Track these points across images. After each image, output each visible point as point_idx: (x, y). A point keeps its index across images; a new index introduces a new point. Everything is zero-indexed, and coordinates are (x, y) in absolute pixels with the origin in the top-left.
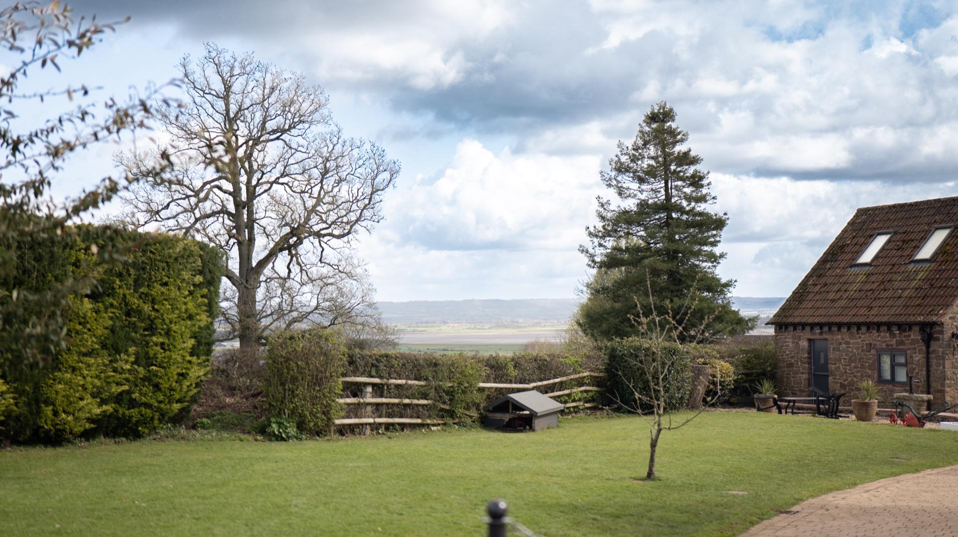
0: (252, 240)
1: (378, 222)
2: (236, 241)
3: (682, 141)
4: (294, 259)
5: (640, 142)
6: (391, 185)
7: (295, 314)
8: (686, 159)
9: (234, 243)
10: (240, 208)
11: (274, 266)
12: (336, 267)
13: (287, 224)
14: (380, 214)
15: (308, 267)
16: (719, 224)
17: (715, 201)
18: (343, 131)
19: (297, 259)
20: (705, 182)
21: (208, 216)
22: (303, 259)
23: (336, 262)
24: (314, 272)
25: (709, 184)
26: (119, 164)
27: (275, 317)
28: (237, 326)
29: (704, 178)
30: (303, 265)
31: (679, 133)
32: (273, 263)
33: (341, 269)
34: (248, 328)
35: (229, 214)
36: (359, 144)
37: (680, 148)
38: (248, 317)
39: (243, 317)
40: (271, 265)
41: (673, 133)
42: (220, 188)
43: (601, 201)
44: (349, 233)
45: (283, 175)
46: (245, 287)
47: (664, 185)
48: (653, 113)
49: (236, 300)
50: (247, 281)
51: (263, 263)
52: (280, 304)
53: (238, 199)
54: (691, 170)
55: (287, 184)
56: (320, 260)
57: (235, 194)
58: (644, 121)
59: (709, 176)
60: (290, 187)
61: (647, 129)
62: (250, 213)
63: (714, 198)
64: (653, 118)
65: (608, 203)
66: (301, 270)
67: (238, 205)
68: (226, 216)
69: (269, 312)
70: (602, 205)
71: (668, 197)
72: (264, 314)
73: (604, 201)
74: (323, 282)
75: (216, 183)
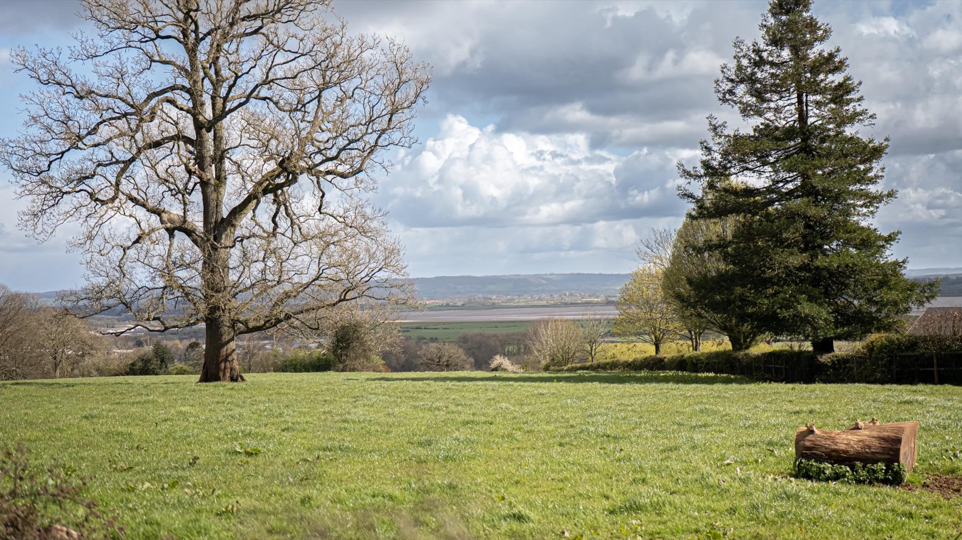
0: (221, 178)
1: (410, 147)
2: (199, 180)
3: (822, 39)
4: (282, 208)
6: (420, 101)
7: (287, 287)
8: (830, 63)
9: (196, 184)
10: (204, 131)
11: (254, 216)
12: (341, 220)
13: (271, 158)
14: (411, 135)
15: (302, 219)
17: (873, 121)
18: (348, 26)
19: (286, 209)
21: (157, 144)
22: (295, 208)
23: (341, 213)
24: (310, 226)
26: (22, 67)
27: (256, 291)
28: (202, 306)
29: (853, 89)
30: (294, 217)
31: (819, 28)
32: (254, 211)
33: (348, 221)
34: (218, 308)
35: (187, 140)
36: (371, 44)
38: (218, 291)
39: (210, 292)
40: (250, 214)
41: (812, 26)
42: (172, 102)
43: (714, 122)
44: (360, 170)
45: (267, 82)
46: (212, 245)
47: (796, 100)
49: (200, 265)
50: (215, 239)
51: (237, 211)
52: (263, 272)
53: (201, 118)
54: (836, 78)
55: (270, 99)
56: (320, 209)
57: (194, 112)
58: (770, 11)
59: (861, 88)
60: (276, 104)
61: (772, 21)
62: (217, 139)
66: (292, 223)
67: (198, 126)
68: (181, 143)
69: (248, 283)
70: (715, 128)
71: (803, 117)
72: (242, 287)
74: (325, 239)
75: (169, 95)
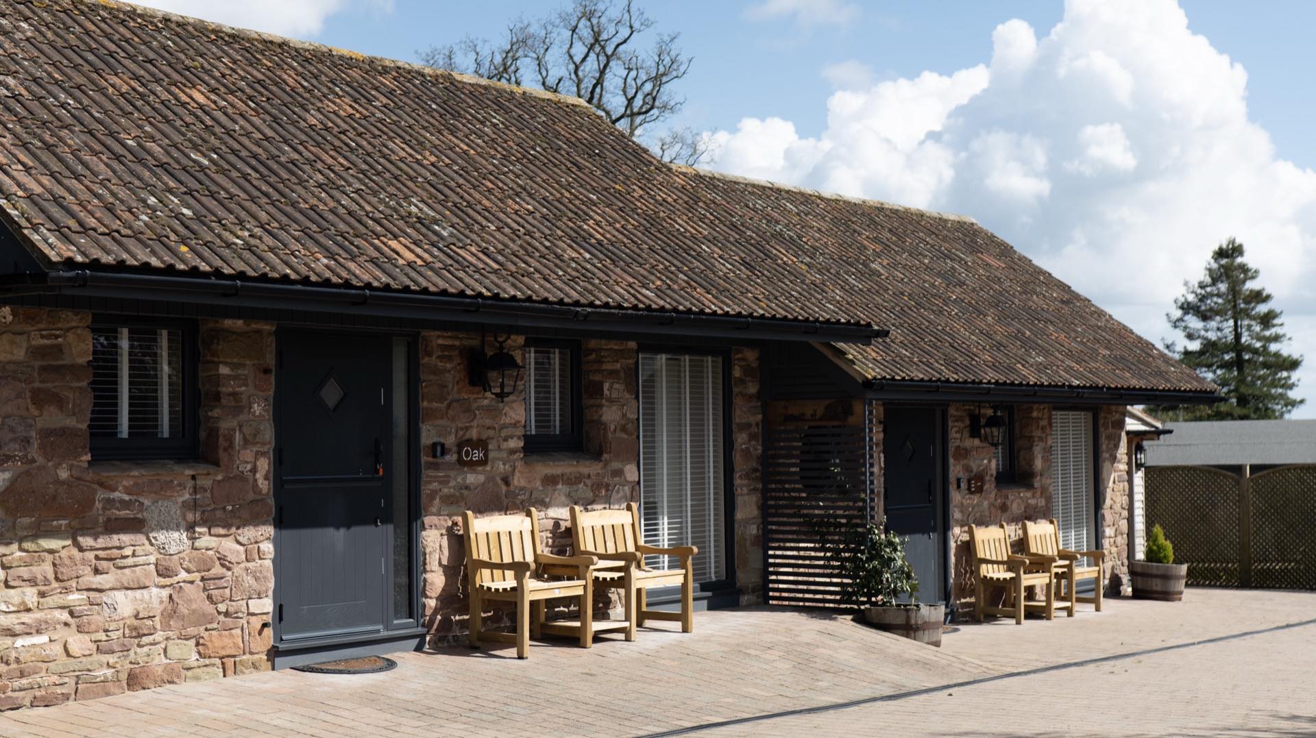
5: (1208, 280)
16: (1293, 364)
20: (1276, 321)
25: (1282, 325)
37: (1251, 285)
48: (1221, 249)
63: (1290, 339)
64: (1221, 254)
65: (1173, 344)
73: (1169, 342)
